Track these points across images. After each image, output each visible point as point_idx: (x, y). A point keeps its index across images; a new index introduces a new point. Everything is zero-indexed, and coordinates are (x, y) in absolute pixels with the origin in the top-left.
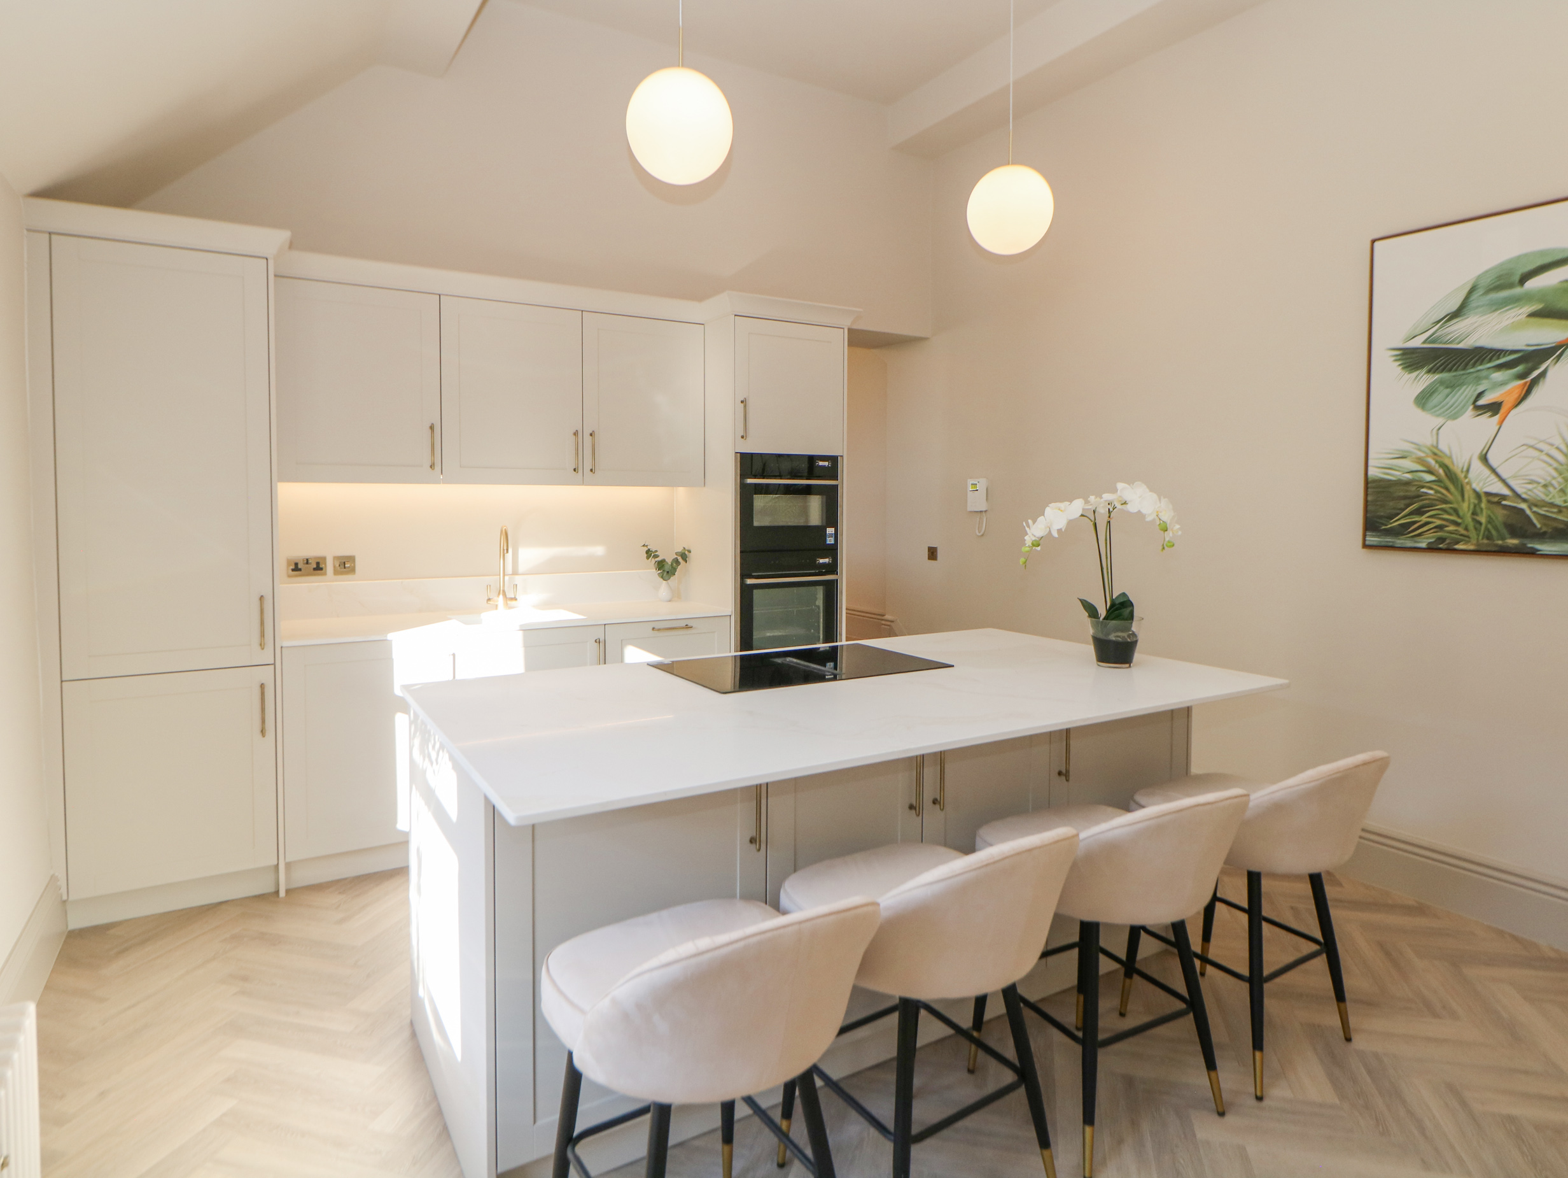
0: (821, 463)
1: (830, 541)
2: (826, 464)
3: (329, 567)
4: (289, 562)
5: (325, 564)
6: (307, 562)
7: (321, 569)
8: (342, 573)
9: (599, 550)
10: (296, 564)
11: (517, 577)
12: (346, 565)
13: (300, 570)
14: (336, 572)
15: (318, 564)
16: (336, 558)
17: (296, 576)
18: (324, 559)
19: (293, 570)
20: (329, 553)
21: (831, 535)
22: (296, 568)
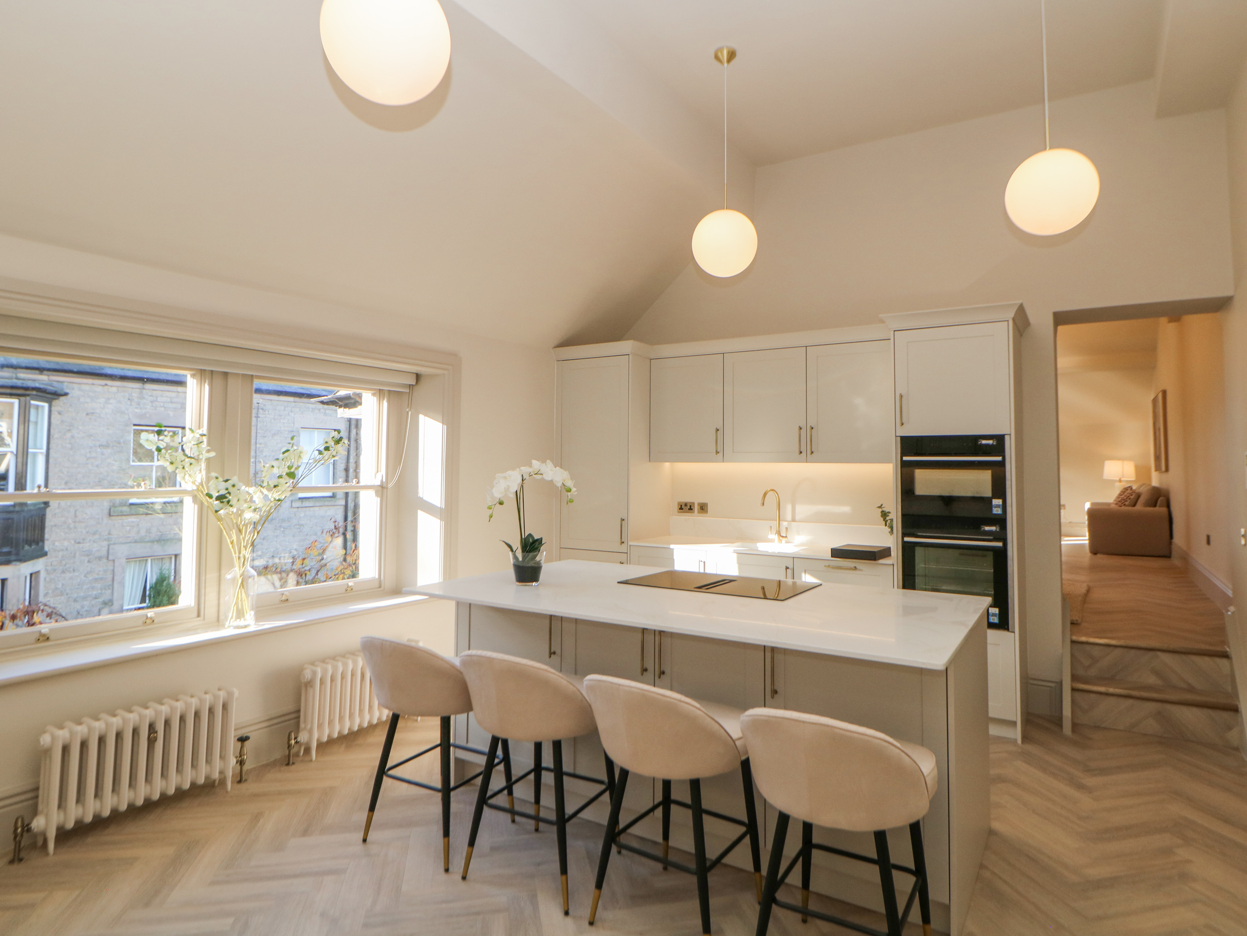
0: (984, 442)
1: (997, 511)
2: (990, 442)
3: (696, 508)
4: (679, 503)
5: (694, 507)
6: (686, 505)
7: (692, 509)
8: (702, 513)
9: (846, 509)
10: (681, 506)
11: (793, 523)
12: (703, 508)
13: (683, 509)
14: (699, 512)
15: (690, 506)
16: (699, 504)
17: (681, 512)
18: (694, 503)
19: (680, 509)
20: (696, 500)
21: (998, 506)
22: (681, 508)
